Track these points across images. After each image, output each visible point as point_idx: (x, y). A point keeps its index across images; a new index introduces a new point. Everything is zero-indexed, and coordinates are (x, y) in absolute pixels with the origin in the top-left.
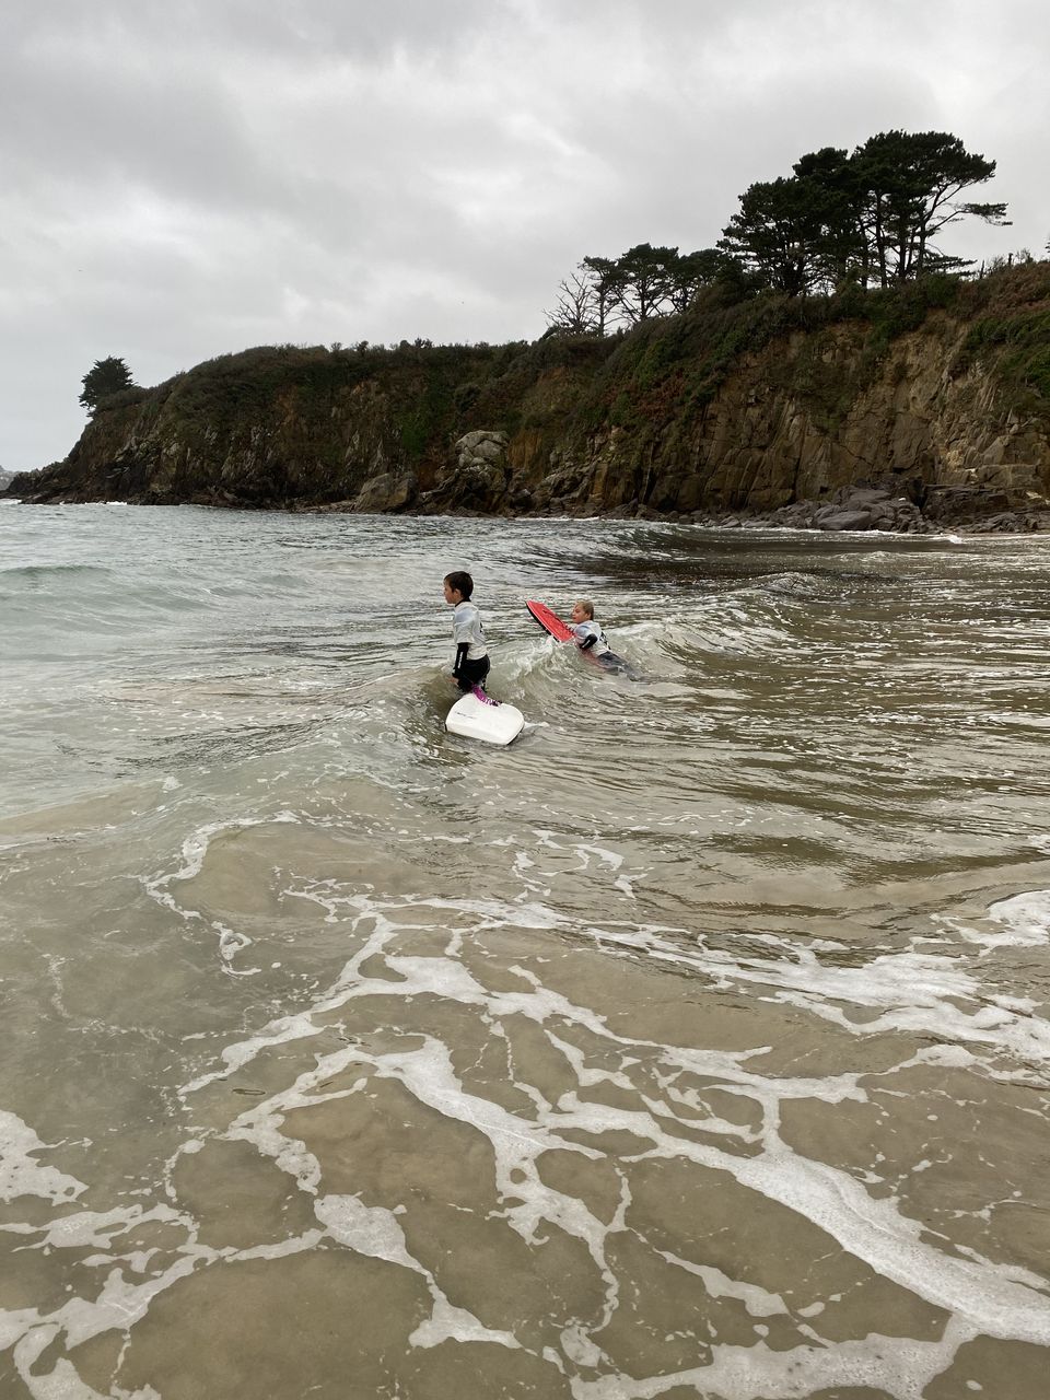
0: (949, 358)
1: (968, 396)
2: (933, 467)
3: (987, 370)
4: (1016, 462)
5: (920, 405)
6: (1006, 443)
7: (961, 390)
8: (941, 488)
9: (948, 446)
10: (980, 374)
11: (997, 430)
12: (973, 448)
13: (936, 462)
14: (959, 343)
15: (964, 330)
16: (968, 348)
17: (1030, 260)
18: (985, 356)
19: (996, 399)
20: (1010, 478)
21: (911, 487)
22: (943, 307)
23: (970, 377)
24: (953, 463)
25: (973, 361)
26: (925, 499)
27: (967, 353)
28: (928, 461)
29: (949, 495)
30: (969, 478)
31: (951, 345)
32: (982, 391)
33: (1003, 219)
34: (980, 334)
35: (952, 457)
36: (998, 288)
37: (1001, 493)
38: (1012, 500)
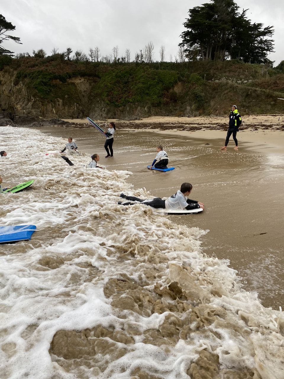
0: (12, 79)
1: (19, 91)
2: (14, 109)
3: (24, 84)
4: (35, 109)
5: (7, 92)
6: (32, 104)
7: (17, 89)
8: (17, 115)
9: (17, 104)
10: (22, 85)
11: (29, 100)
12: (23, 105)
13: (14, 108)
14: (15, 76)
15: (15, 72)
16: (17, 78)
17: (29, 56)
18: (22, 81)
19: (27, 92)
20: (34, 113)
21: (9, 115)
22: (8, 65)
23: (19, 86)
24: (19, 109)
25: (20, 81)
26: (13, 118)
27: (17, 79)
28: (12, 108)
29: (20, 117)
30: (24, 113)
31: (12, 76)
32: (23, 90)
33: (20, 42)
34: (20, 74)
35: (18, 107)
36: (23, 62)
37: (33, 117)
38: (36, 119)
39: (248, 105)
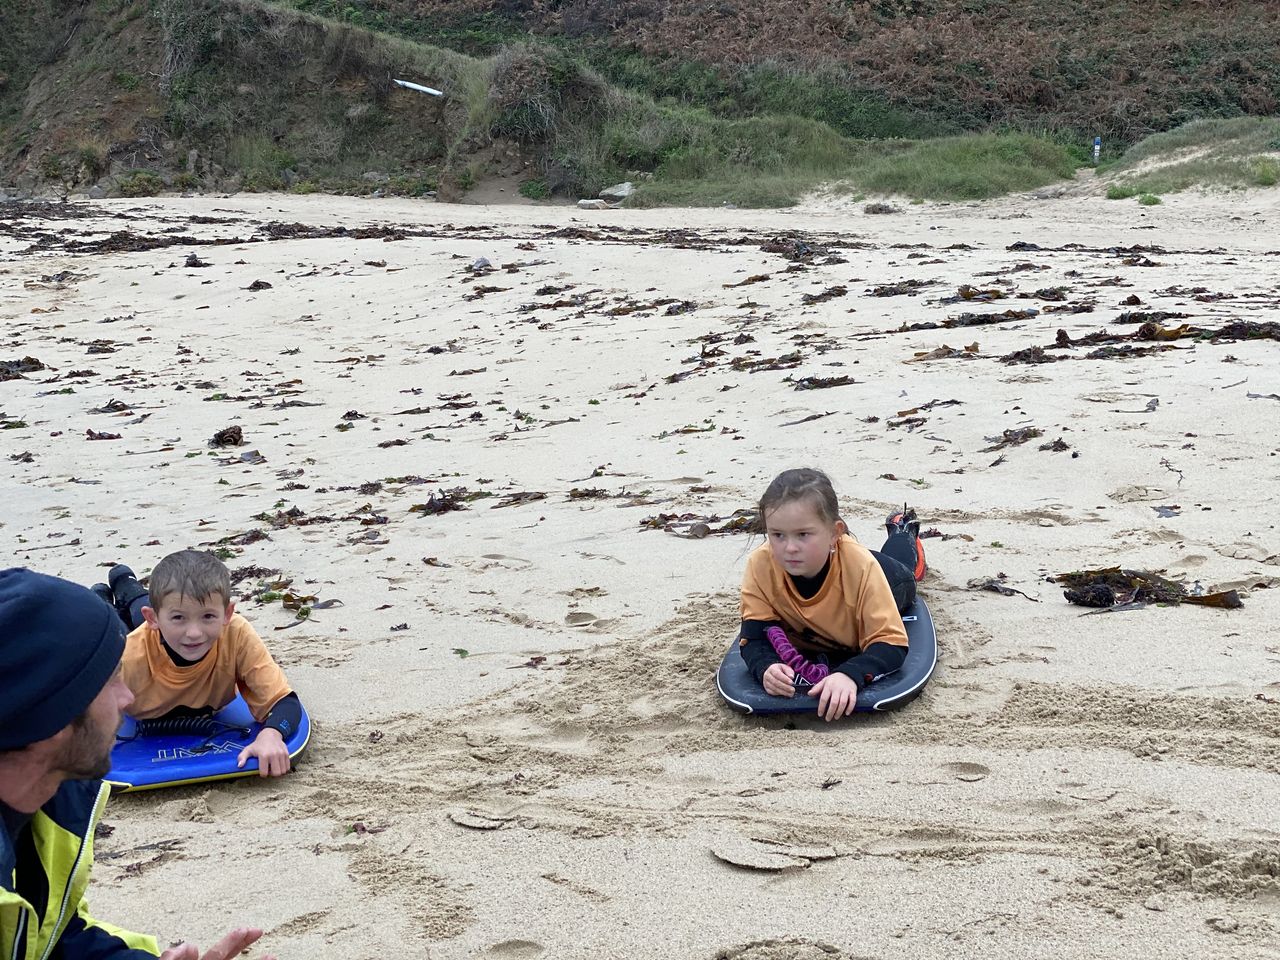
39: (202, 120)
